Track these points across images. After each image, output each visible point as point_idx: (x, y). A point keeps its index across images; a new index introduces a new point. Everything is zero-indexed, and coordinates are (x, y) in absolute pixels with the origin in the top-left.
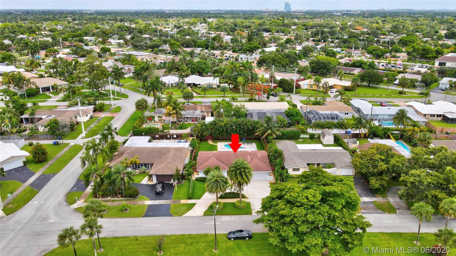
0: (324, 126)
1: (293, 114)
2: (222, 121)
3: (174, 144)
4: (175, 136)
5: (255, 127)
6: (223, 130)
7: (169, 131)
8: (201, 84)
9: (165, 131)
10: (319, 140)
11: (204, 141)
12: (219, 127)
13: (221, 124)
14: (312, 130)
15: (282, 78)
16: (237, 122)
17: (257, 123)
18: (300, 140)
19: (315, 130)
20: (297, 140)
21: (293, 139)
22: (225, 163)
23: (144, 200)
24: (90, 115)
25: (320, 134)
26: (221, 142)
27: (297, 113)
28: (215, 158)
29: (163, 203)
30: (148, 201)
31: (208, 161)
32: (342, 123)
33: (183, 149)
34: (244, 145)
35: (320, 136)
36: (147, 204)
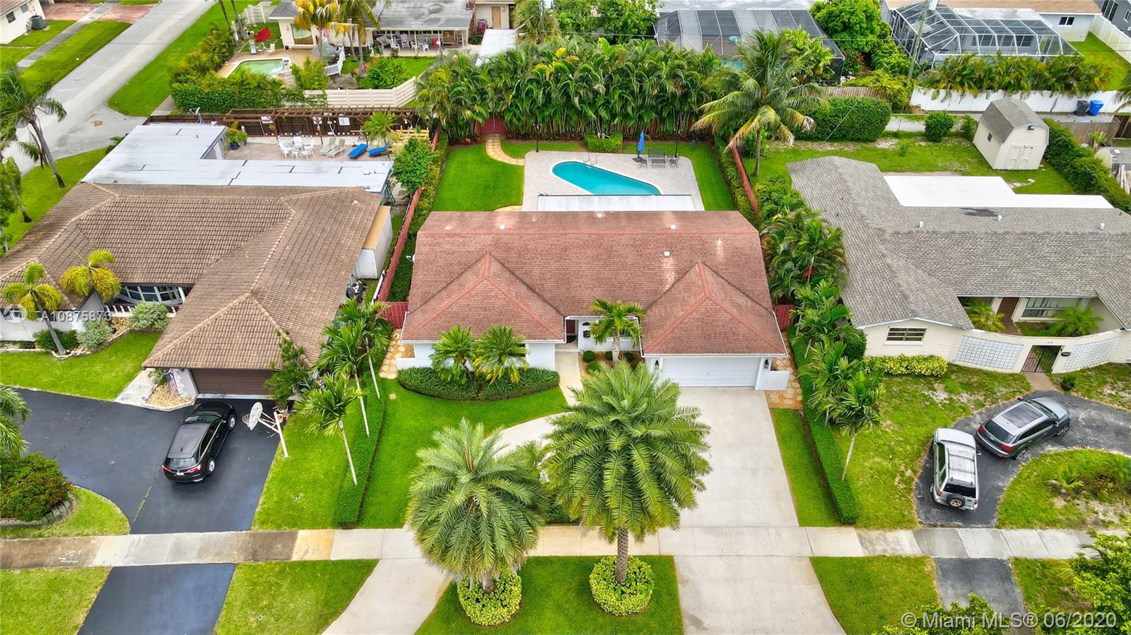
1: (854, 19)
2: (544, 54)
3: (319, 171)
4: (345, 121)
5: (694, 86)
6: (548, 97)
7: (324, 96)
9: (307, 93)
10: (965, 144)
11: (466, 144)
12: (531, 81)
13: (542, 71)
14: (934, 98)
16: (614, 58)
17: (705, 66)
18: (883, 144)
19: (948, 95)
20: (871, 145)
21: (852, 140)
22: (547, 295)
23: (96, 529)
24: (29, 15)
25: (976, 118)
26: (540, 152)
27: (867, 17)
28: (495, 267)
29: (195, 553)
30: (117, 534)
31: (461, 279)
32: (1071, 68)
33: (356, 202)
34: (643, 170)
35: (974, 126)
36: (102, 568)
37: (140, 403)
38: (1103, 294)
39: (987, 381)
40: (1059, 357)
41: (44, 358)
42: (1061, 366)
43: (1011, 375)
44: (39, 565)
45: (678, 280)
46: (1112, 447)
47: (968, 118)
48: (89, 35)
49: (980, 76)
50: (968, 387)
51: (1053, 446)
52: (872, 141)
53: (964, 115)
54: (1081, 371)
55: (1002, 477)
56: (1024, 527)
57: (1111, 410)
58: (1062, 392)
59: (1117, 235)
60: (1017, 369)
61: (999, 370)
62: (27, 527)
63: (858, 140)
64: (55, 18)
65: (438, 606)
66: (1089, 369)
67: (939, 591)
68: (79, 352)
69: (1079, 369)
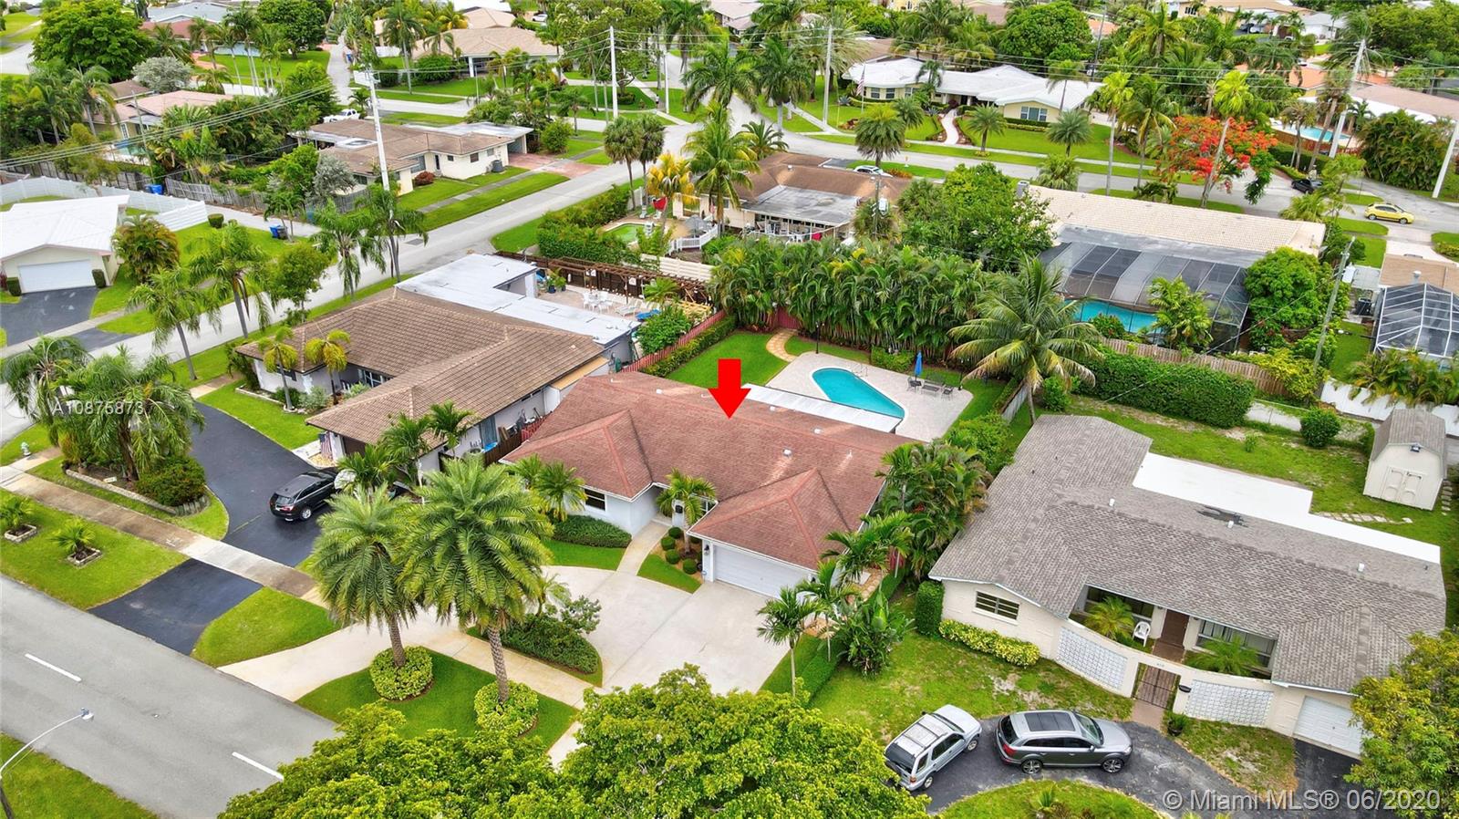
0: (1434, 388)
1: (1275, 284)
3: (574, 317)
6: (831, 296)
7: (657, 263)
8: (1000, 101)
9: (643, 257)
10: (1358, 457)
11: (754, 331)
14: (1352, 397)
15: (1395, 110)
18: (1238, 435)
19: (1372, 398)
20: (1219, 432)
21: (1197, 420)
22: (651, 459)
23: (203, 530)
24: (493, 158)
26: (820, 354)
27: (1295, 284)
28: (626, 422)
29: (246, 569)
30: (213, 538)
33: (573, 346)
36: (184, 556)
37: (305, 458)
39: (1076, 693)
40: (1179, 692)
41: (276, 409)
42: (1182, 705)
43: (1117, 697)
44: (153, 540)
45: (782, 479)
48: (530, 183)
49: (1417, 379)
50: (1047, 689)
51: (1089, 778)
52: (1224, 428)
53: (1364, 422)
54: (1217, 723)
55: (990, 780)
57: (1210, 775)
58: (1165, 734)
59: (1372, 583)
60: (1124, 691)
61: (1105, 686)
62: (166, 512)
63: (1204, 422)
64: (516, 166)
66: (1228, 725)
68: (300, 411)
69: (1213, 720)
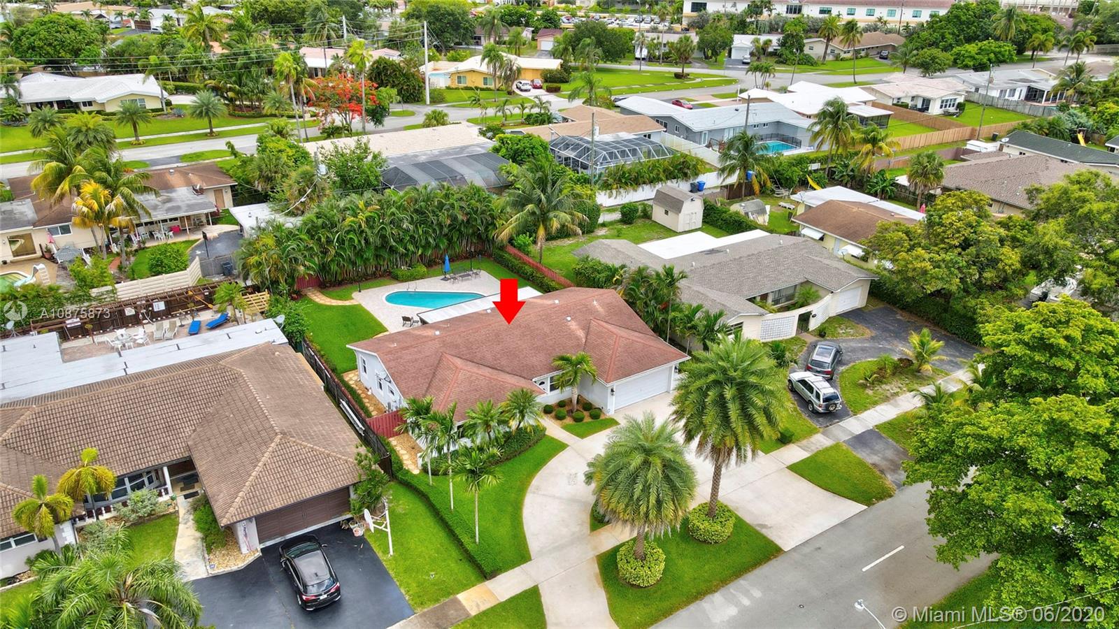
4: (160, 306)
5: (475, 212)
7: (113, 291)
8: (95, 100)
10: (647, 221)
22: (508, 369)
25: (650, 203)
26: (362, 291)
28: (458, 360)
31: (438, 376)
32: (684, 162)
34: (455, 285)
35: (650, 208)
37: (205, 574)
38: (810, 278)
40: (811, 318)
42: (814, 324)
43: (792, 338)
45: (588, 333)
46: (866, 358)
47: (643, 204)
52: (592, 232)
53: (639, 203)
54: (825, 323)
56: (866, 410)
57: (850, 340)
60: (794, 334)
61: (785, 338)
65: (607, 592)
67: (859, 456)
69: (823, 323)
